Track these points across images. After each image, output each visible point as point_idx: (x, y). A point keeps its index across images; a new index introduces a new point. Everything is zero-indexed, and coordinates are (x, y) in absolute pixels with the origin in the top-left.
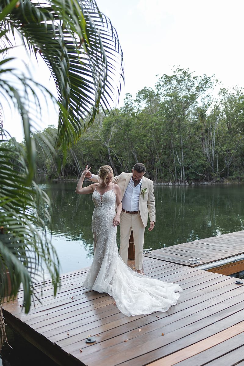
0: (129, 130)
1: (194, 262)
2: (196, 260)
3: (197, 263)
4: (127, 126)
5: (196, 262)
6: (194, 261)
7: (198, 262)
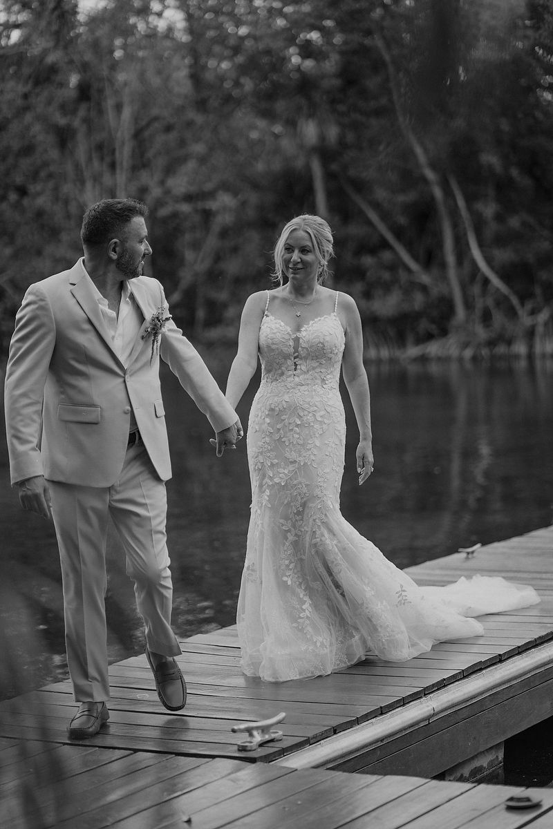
1: (258, 737)
2: (264, 730)
3: (272, 741)
5: (267, 737)
6: (255, 733)
7: (273, 736)
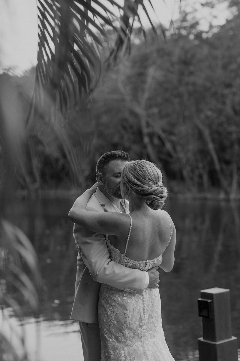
0: (191, 73)
4: (185, 63)
